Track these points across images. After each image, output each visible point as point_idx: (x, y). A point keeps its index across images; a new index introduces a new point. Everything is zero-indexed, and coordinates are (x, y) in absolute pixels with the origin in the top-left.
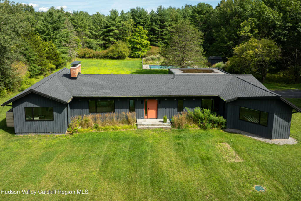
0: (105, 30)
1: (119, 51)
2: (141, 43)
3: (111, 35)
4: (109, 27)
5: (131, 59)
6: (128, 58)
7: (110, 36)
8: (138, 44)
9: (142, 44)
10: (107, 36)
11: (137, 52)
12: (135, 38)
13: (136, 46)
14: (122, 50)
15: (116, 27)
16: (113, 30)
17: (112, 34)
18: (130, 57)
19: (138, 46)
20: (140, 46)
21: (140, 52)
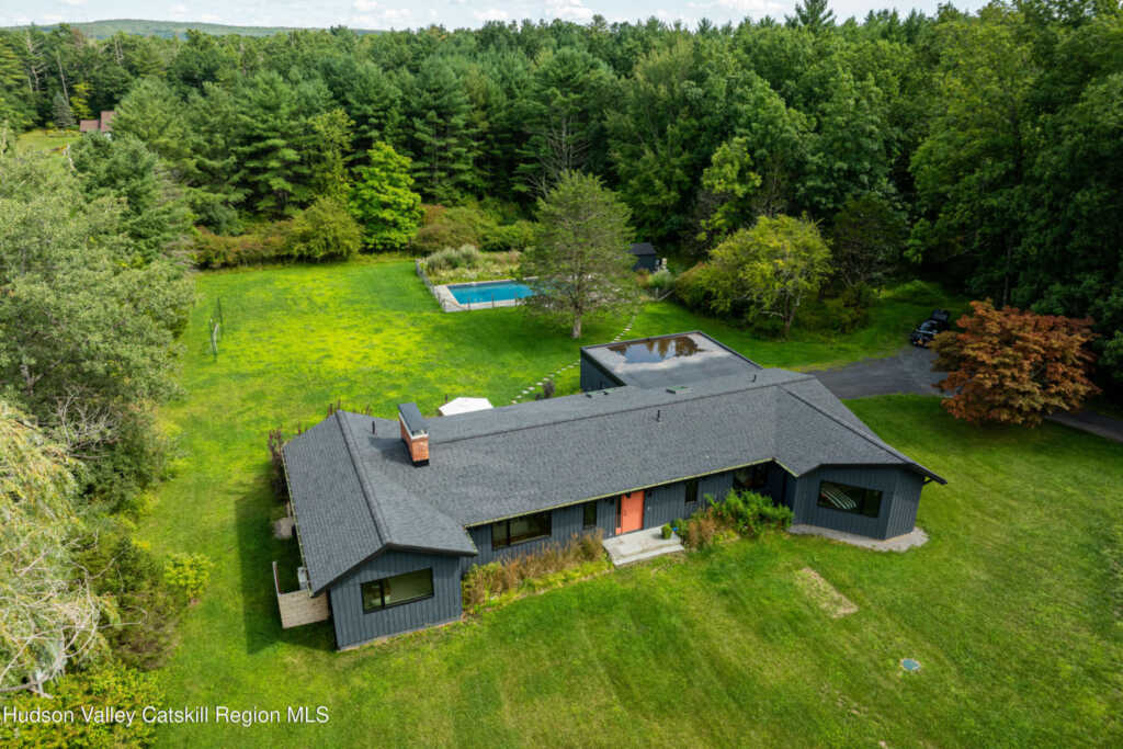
0: (247, 149)
1: (330, 238)
2: (395, 203)
3: (272, 169)
4: (260, 138)
5: (367, 256)
6: (359, 256)
7: (266, 170)
8: (385, 206)
9: (399, 204)
10: (255, 171)
11: (386, 234)
12: (373, 188)
13: (381, 216)
14: (338, 234)
15: (284, 136)
16: (274, 149)
17: (274, 164)
18: (365, 250)
19: (387, 214)
20: (395, 214)
21: (394, 234)
